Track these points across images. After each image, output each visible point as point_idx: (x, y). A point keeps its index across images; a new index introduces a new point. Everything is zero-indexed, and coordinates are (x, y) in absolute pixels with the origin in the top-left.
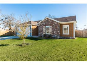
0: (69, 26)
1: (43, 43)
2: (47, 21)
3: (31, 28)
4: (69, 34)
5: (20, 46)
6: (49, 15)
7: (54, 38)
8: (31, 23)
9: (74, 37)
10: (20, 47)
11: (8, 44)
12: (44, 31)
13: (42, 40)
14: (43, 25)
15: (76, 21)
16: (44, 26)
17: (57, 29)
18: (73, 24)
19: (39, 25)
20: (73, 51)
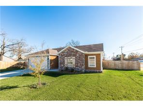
0: (95, 56)
1: (64, 81)
2: (69, 50)
3: (48, 59)
4: (95, 67)
5: (34, 87)
6: (72, 40)
7: (78, 72)
8: (49, 53)
9: (102, 70)
10: (33, 89)
11: (16, 85)
12: (66, 63)
13: (64, 76)
14: (64, 55)
15: (103, 51)
16: (66, 56)
17: (82, 60)
18: (99, 55)
19: (59, 55)
20: (100, 92)
